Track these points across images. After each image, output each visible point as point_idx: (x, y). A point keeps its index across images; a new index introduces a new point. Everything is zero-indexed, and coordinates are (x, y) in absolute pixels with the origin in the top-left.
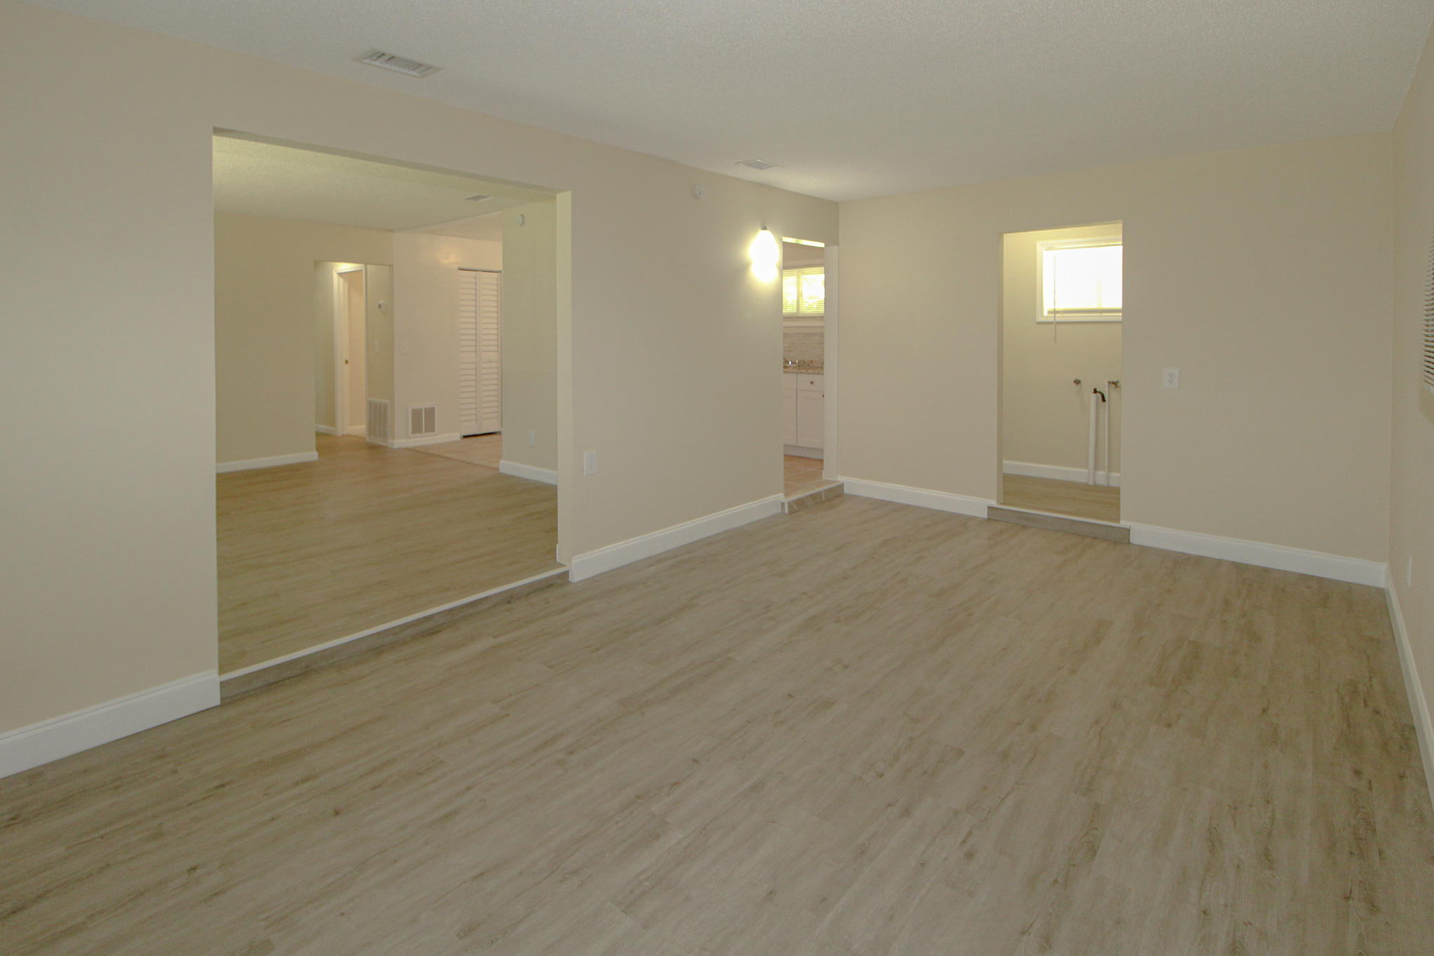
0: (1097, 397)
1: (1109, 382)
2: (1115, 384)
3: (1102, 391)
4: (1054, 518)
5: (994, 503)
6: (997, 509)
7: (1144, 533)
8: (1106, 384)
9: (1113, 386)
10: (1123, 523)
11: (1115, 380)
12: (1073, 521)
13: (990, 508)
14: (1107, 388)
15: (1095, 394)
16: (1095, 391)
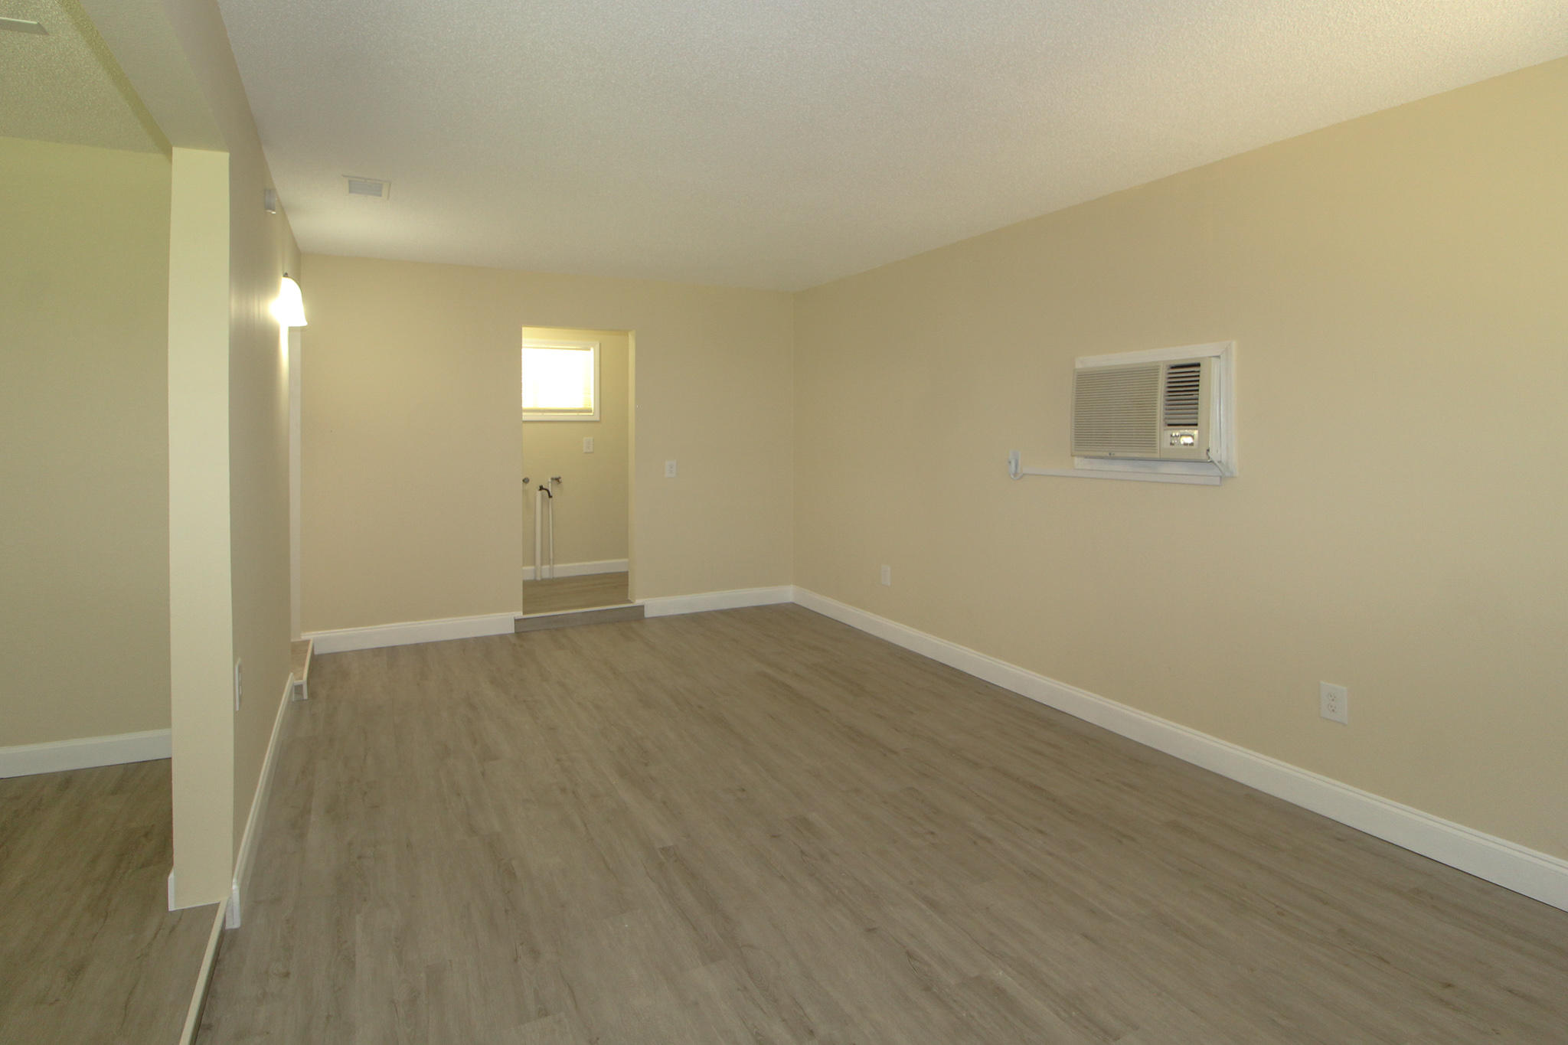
0: (542, 496)
1: (552, 479)
2: (557, 480)
3: (547, 488)
4: (583, 613)
5: (520, 614)
6: (525, 619)
7: (656, 605)
8: (550, 480)
9: (555, 482)
10: (638, 602)
11: (557, 477)
12: (599, 611)
13: (517, 621)
14: (550, 484)
15: (540, 492)
16: (541, 488)
